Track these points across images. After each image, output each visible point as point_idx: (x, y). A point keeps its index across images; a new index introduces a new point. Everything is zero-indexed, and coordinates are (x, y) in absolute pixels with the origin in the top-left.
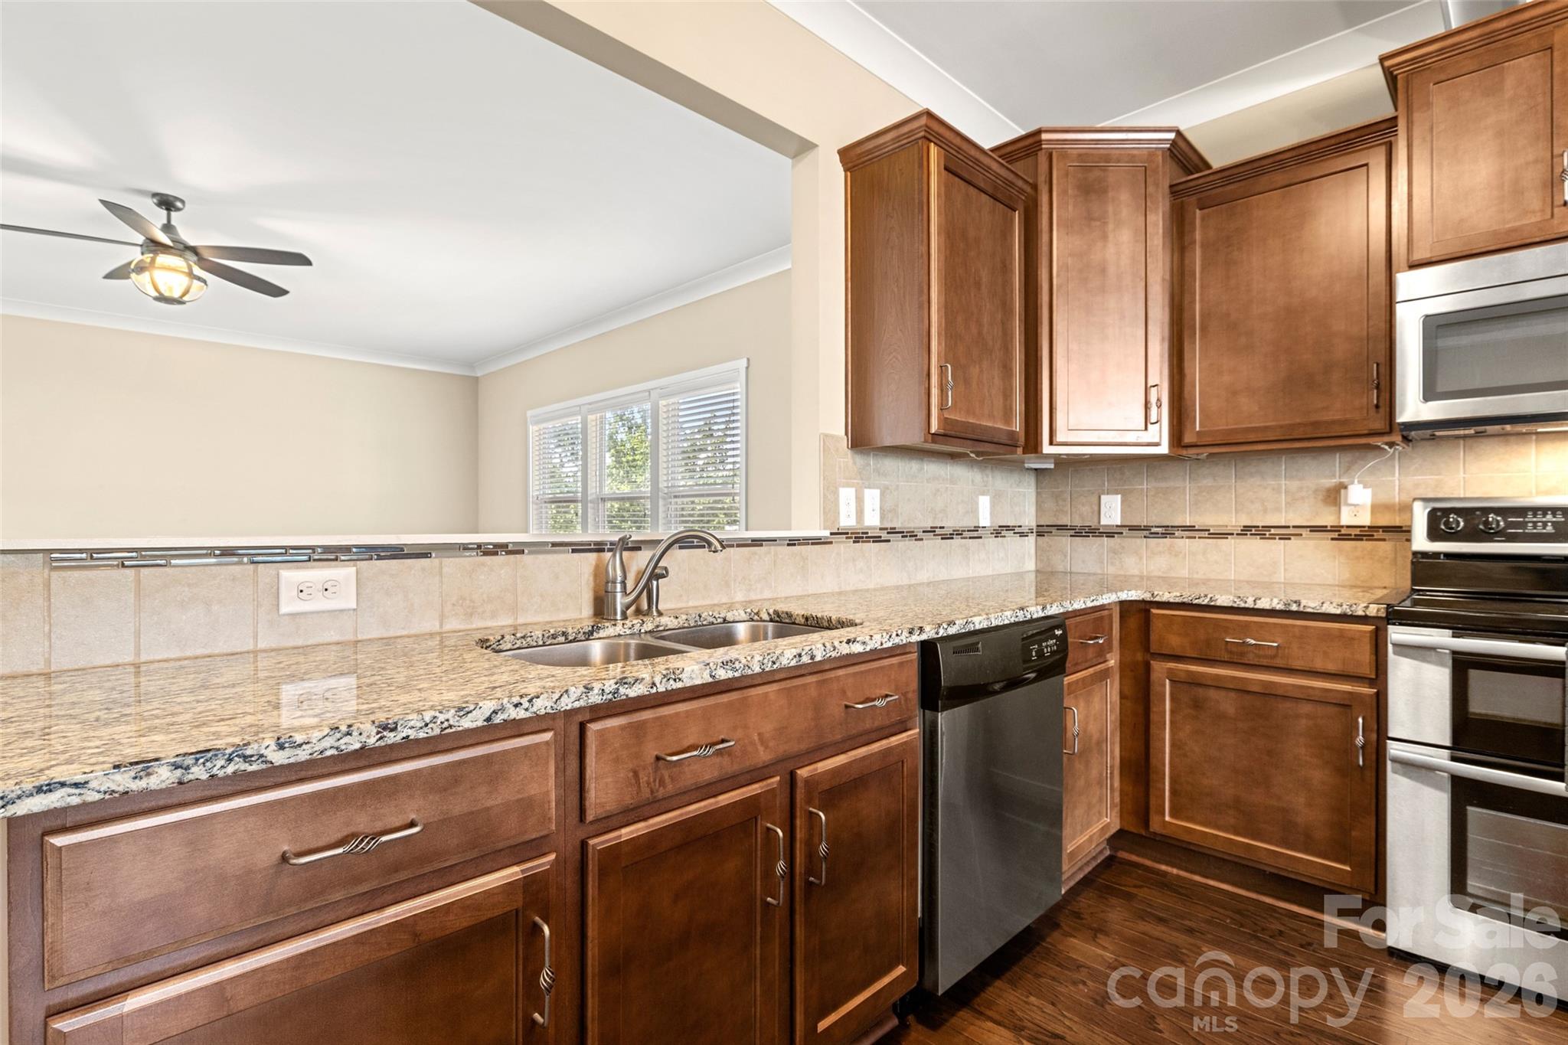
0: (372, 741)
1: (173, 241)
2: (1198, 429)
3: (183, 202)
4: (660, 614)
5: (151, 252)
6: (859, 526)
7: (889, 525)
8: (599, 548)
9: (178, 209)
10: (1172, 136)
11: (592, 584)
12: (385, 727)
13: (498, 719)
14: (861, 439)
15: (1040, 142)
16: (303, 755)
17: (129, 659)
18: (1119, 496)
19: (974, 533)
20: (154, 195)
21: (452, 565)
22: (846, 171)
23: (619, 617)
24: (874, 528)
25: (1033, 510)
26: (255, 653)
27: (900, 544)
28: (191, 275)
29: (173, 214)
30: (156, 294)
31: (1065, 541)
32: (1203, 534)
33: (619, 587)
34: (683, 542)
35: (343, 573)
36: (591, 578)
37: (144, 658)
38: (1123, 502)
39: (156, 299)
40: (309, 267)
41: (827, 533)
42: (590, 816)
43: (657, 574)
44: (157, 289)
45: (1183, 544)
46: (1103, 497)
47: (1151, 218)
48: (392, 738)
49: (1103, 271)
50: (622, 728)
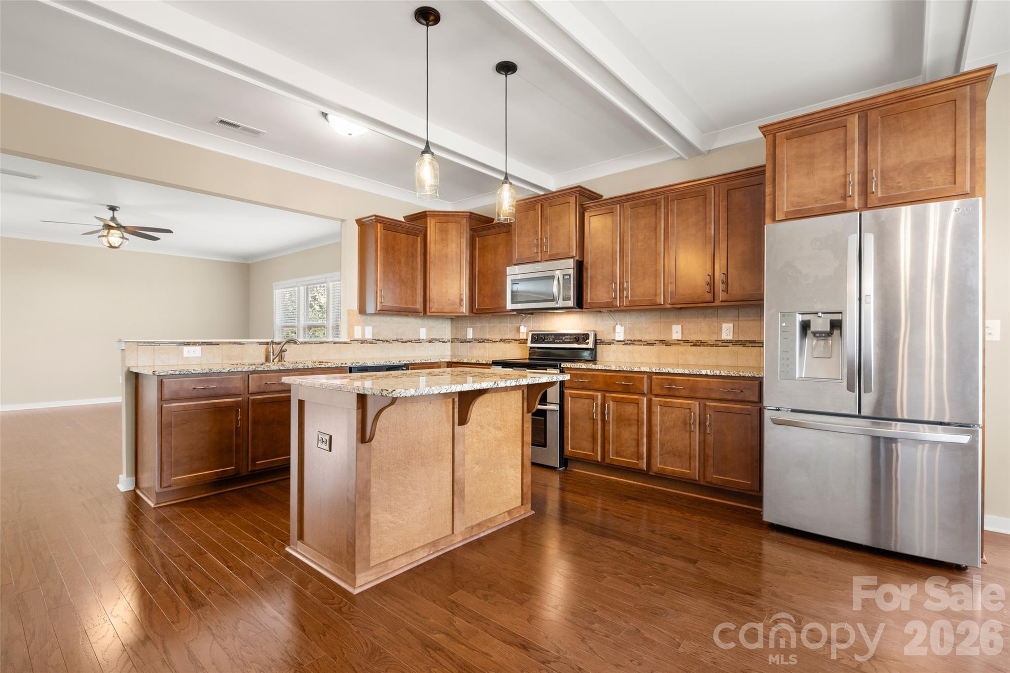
0: (208, 372)
1: (116, 224)
2: (477, 308)
3: (119, 208)
4: (285, 361)
5: (107, 229)
6: (363, 338)
7: (377, 338)
8: (267, 343)
9: (117, 210)
10: (469, 214)
11: (265, 353)
12: (210, 370)
13: (230, 371)
14: (362, 311)
15: (426, 215)
16: (197, 372)
17: (152, 365)
18: (472, 329)
19: (418, 341)
20: (108, 206)
21: (225, 347)
22: (358, 226)
23: (272, 361)
24: (369, 339)
25: (450, 333)
26: (178, 365)
27: (380, 344)
28: (123, 238)
29: (115, 212)
30: (109, 245)
31: (458, 344)
32: (492, 342)
33: (272, 354)
34: (288, 342)
35: (198, 348)
36: (265, 352)
37: (155, 365)
38: (473, 330)
39: (109, 247)
40: (171, 234)
41: (349, 340)
42: (250, 392)
43: (282, 351)
44: (110, 244)
45: (487, 345)
46: (468, 329)
47: (462, 240)
48: (211, 372)
49: (447, 256)
50: (258, 376)
